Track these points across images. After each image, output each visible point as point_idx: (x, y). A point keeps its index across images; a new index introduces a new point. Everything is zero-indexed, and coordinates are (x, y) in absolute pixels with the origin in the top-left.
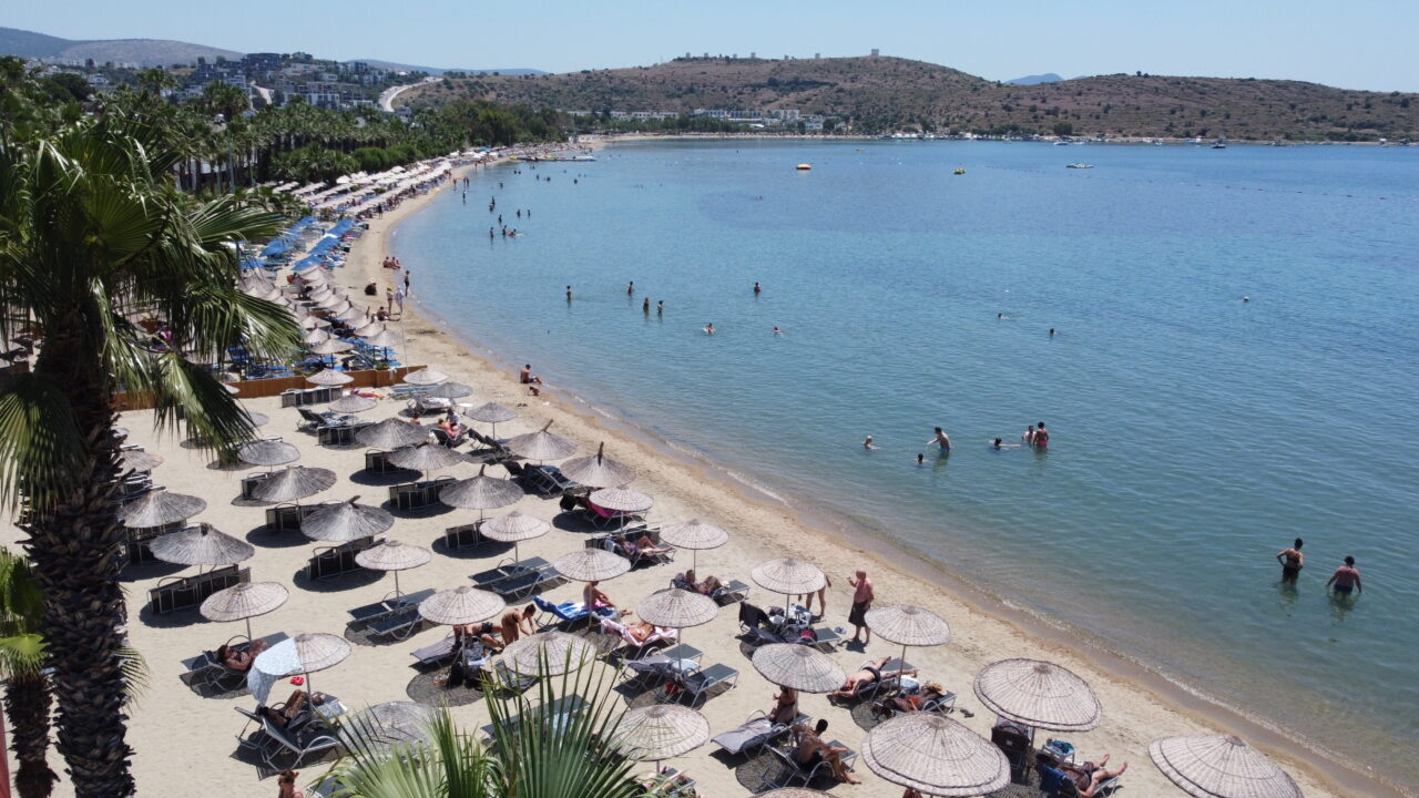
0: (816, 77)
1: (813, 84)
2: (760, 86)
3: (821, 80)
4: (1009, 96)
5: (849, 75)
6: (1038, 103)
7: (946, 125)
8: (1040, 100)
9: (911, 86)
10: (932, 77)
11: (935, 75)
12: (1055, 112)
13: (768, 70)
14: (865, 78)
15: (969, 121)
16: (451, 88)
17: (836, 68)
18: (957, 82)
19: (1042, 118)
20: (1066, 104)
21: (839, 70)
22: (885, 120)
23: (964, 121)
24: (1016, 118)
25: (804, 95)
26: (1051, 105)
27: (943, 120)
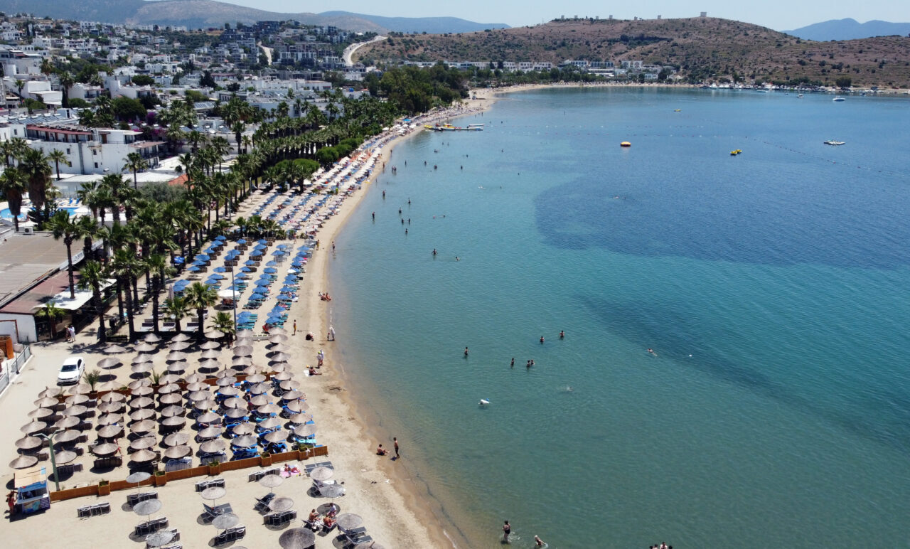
0: (657, 34)
1: (655, 39)
2: (615, 41)
3: (660, 37)
4: (804, 53)
5: (683, 33)
6: (826, 59)
7: (753, 77)
8: (828, 56)
9: (729, 42)
10: (746, 35)
11: (749, 32)
12: (839, 67)
13: (622, 29)
14: (694, 35)
15: (770, 73)
16: (392, 45)
17: (673, 27)
18: (765, 38)
19: (829, 71)
20: (850, 60)
21: (675, 29)
22: (706, 71)
23: (767, 73)
24: (808, 72)
25: (647, 48)
26: (837, 61)
27: (751, 72)
